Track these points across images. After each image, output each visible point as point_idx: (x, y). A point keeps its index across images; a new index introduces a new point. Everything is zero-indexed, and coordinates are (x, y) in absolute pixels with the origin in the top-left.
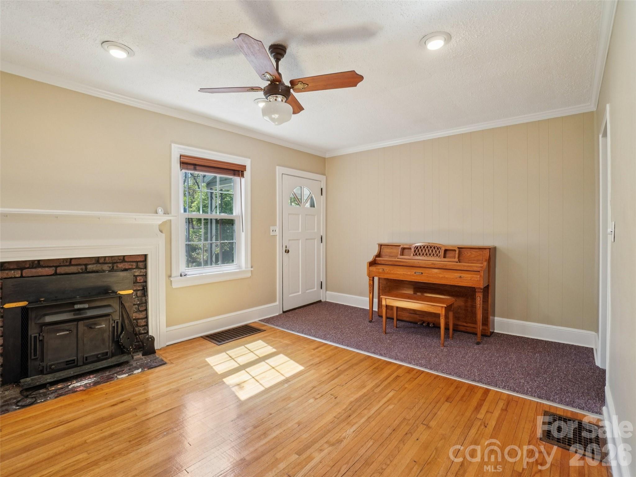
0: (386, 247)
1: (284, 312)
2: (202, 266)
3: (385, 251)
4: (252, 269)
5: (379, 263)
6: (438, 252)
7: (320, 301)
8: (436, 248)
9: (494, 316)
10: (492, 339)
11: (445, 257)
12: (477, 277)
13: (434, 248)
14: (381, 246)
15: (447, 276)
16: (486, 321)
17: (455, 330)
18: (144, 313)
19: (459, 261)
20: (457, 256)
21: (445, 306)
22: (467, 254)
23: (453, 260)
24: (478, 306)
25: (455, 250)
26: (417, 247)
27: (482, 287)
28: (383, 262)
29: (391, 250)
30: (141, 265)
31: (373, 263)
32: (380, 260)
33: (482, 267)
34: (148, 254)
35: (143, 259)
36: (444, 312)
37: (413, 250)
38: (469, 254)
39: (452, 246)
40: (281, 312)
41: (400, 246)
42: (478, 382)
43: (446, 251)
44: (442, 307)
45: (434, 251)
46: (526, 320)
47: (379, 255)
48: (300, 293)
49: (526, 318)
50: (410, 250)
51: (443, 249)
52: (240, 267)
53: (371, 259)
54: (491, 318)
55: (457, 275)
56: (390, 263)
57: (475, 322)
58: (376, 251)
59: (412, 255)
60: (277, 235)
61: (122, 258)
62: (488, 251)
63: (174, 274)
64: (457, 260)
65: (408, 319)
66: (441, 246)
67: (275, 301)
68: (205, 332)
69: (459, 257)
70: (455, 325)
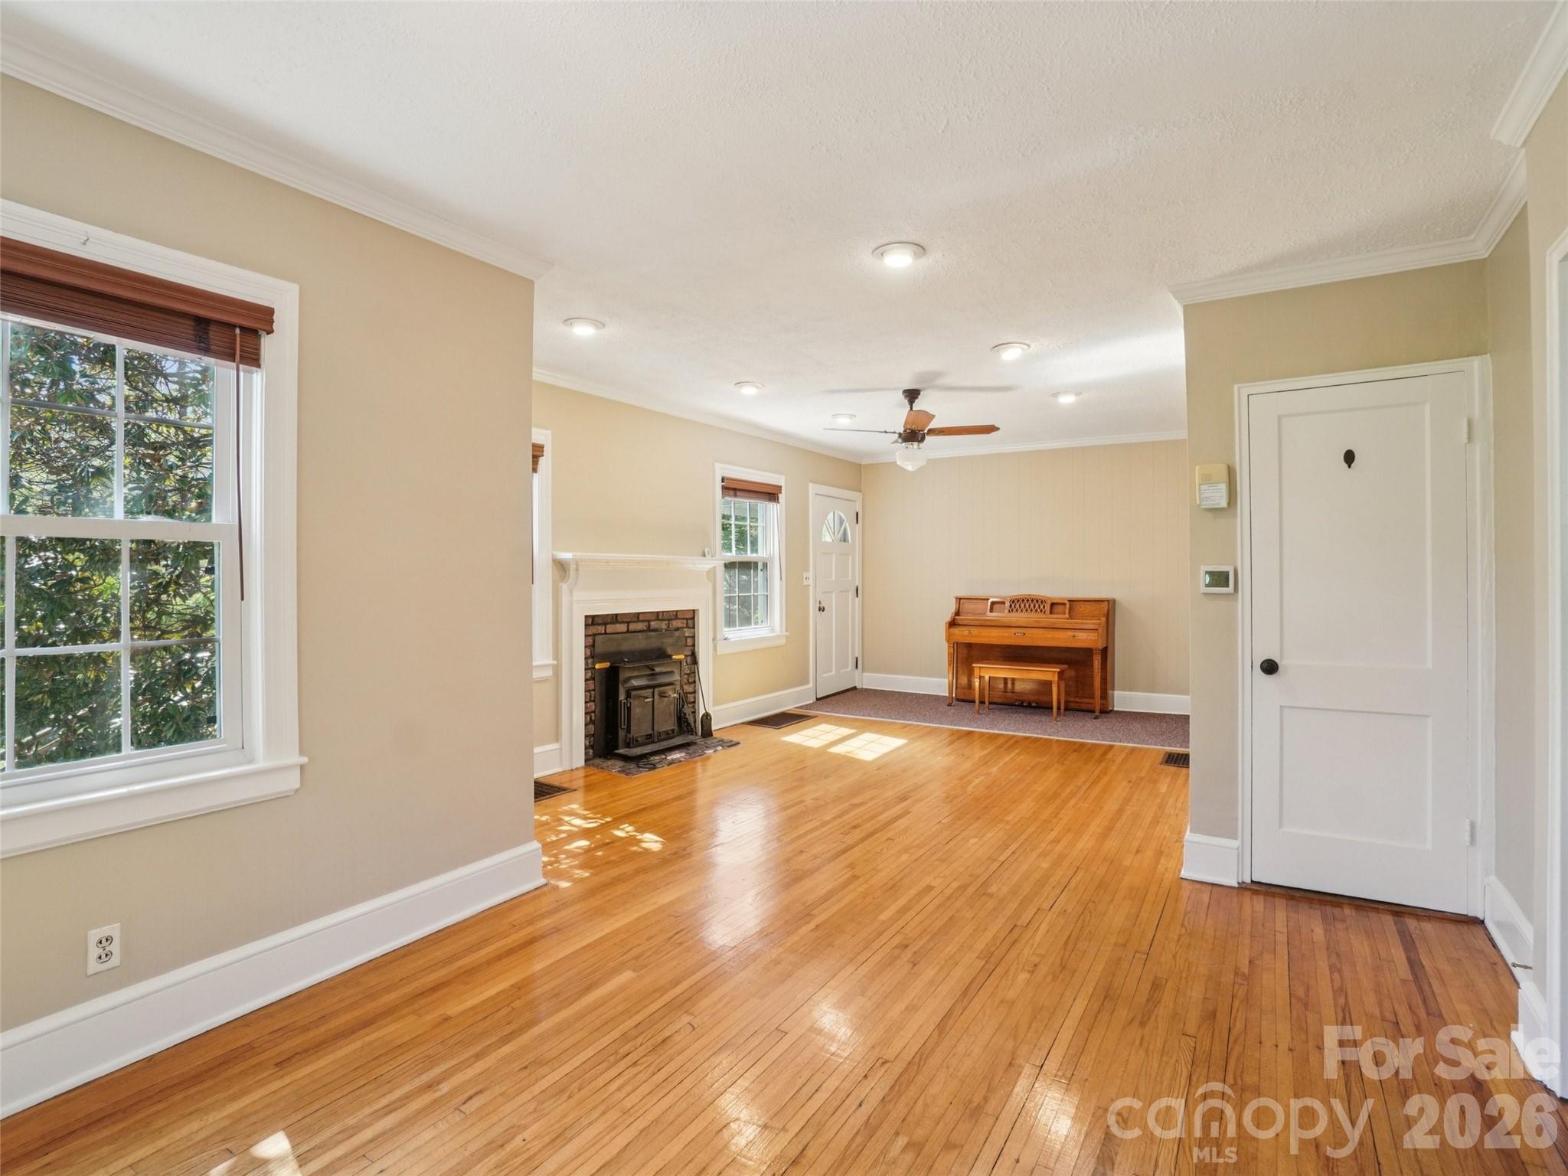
0: (967, 601)
1: (818, 699)
2: (735, 626)
3: (967, 606)
4: (788, 633)
5: (961, 623)
6: (1042, 607)
7: (855, 688)
8: (1040, 602)
9: (1113, 690)
10: (1111, 715)
11: (1051, 613)
12: (1092, 636)
13: (1037, 601)
14: (959, 599)
15: (1057, 636)
16: (1105, 695)
17: (1066, 709)
18: (693, 685)
19: (1071, 617)
20: (1067, 611)
21: (1059, 670)
22: (1082, 609)
23: (1063, 616)
24: (1096, 671)
25: (1064, 604)
26: (1014, 601)
27: (1101, 648)
28: (965, 622)
29: (975, 606)
30: (690, 622)
31: (953, 624)
32: (962, 620)
33: (1099, 624)
34: (698, 610)
35: (690, 615)
36: (1056, 679)
37: (1007, 604)
38: (1083, 608)
39: (1061, 599)
40: (815, 700)
41: (988, 599)
42: (1102, 740)
43: (1053, 605)
44: (1055, 672)
45: (1037, 606)
46: (1153, 691)
47: (957, 613)
48: (834, 673)
49: (1152, 689)
50: (1002, 606)
51: (1049, 602)
52: (773, 630)
53: (948, 618)
54: (1110, 692)
55: (1070, 633)
56: (977, 623)
57: (1092, 697)
58: (953, 608)
59: (1007, 611)
60: (809, 586)
61: (675, 613)
62: (1106, 603)
63: (718, 638)
64: (1067, 616)
65: (1000, 701)
66: (1045, 599)
67: (807, 682)
68: (757, 714)
69: (1069, 613)
70: (1066, 702)
